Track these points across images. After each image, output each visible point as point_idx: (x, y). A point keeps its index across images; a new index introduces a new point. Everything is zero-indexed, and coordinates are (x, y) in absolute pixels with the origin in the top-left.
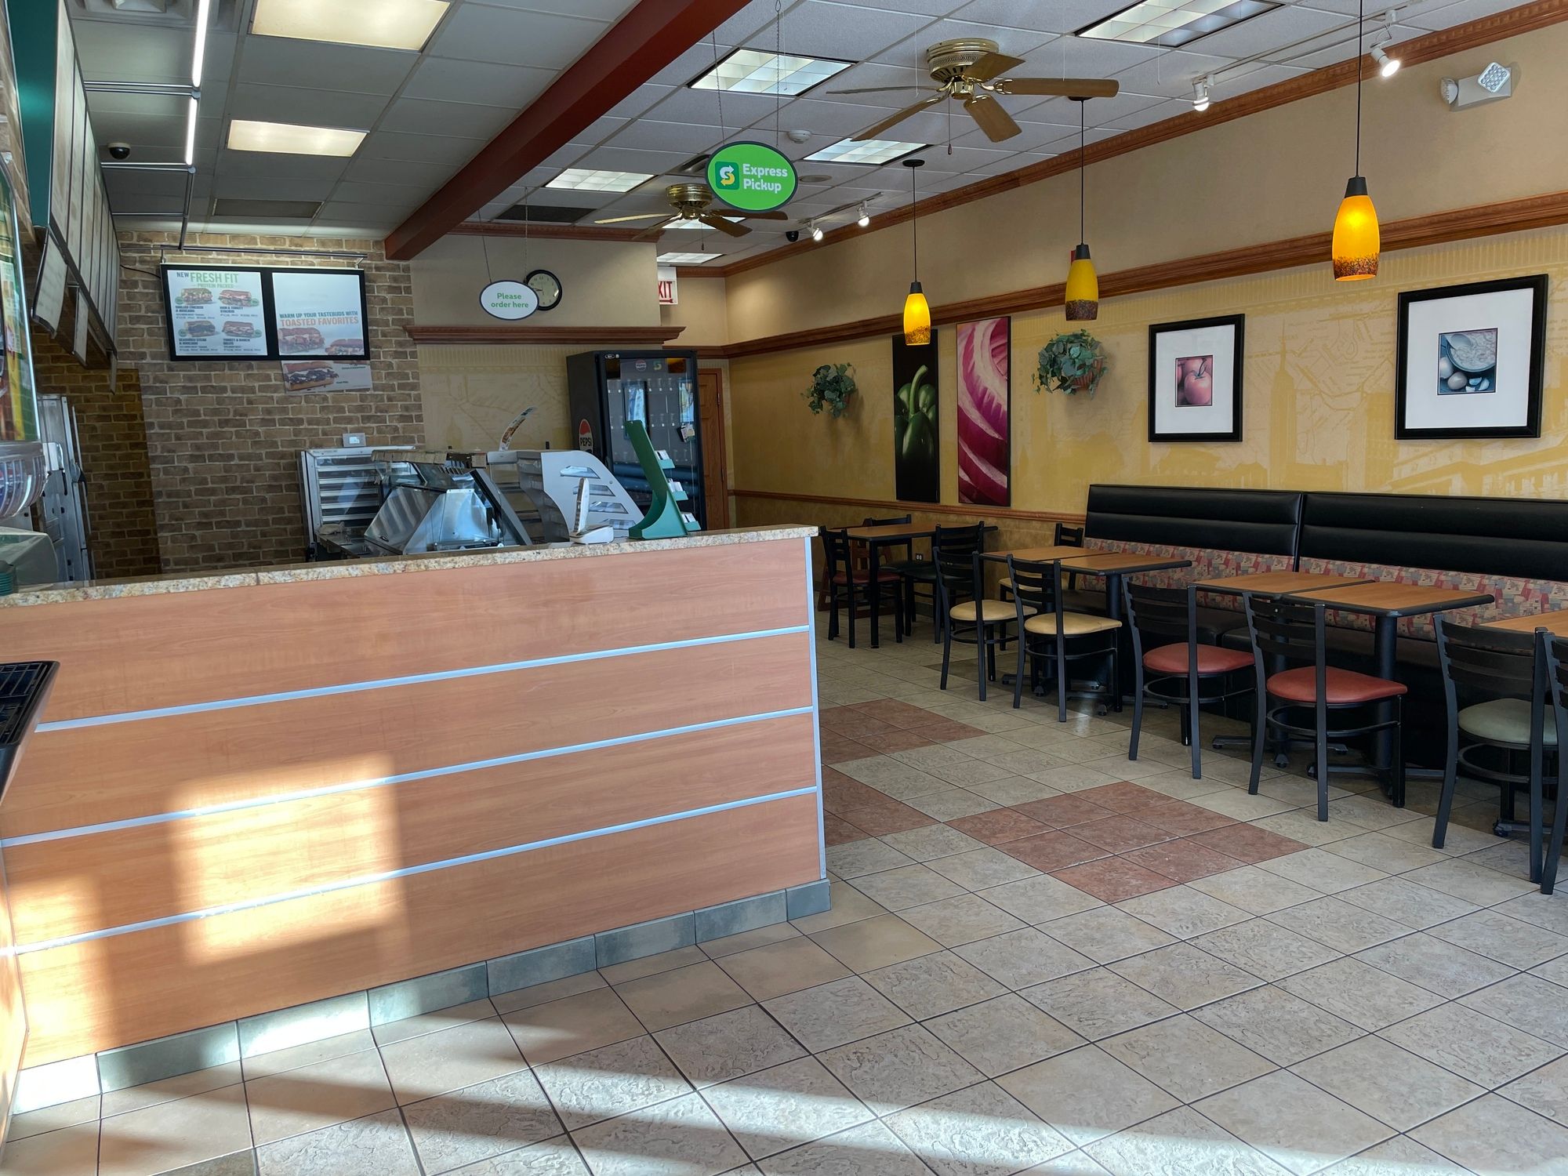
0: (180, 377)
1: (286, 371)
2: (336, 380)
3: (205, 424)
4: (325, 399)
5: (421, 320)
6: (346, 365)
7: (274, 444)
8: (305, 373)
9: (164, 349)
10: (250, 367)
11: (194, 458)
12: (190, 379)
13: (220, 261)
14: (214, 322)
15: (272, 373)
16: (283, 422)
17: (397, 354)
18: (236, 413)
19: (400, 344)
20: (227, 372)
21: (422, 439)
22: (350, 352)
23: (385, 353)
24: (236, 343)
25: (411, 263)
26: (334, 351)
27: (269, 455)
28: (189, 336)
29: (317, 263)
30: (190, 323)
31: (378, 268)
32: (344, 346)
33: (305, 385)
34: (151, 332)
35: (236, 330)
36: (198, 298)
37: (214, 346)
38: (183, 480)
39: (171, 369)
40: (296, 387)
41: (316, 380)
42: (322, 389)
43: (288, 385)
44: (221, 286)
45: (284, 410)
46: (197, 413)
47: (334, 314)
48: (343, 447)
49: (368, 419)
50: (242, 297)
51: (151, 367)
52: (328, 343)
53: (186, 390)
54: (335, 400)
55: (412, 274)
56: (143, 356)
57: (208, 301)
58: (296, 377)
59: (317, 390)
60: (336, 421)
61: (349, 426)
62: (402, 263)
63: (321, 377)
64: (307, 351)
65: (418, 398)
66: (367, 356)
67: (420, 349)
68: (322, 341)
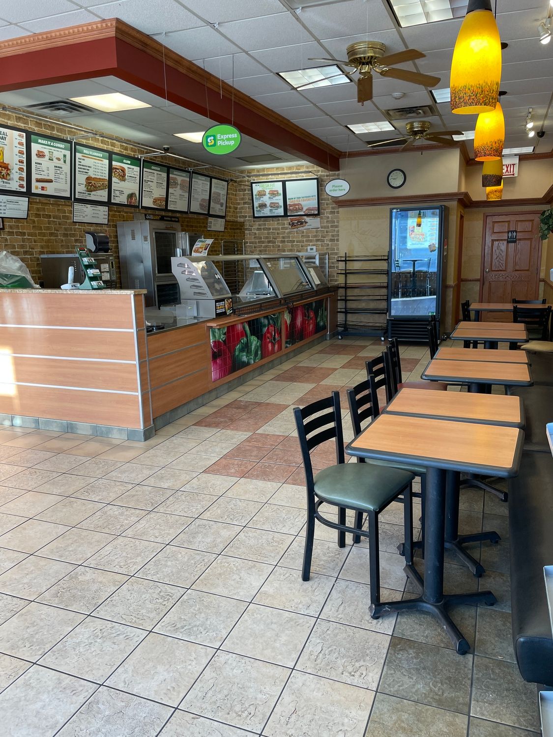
0: (256, 225)
1: (290, 221)
2: (307, 224)
3: (263, 242)
4: (303, 232)
6: (311, 218)
8: (296, 222)
9: (252, 214)
10: (279, 220)
12: (259, 225)
13: (272, 178)
14: (267, 203)
15: (285, 222)
16: (288, 242)
17: (332, 213)
18: (273, 238)
19: (333, 208)
20: (271, 222)
21: (338, 249)
22: (312, 212)
23: (326, 213)
24: (273, 211)
25: (340, 172)
26: (307, 213)
28: (259, 209)
29: (305, 176)
30: (259, 204)
31: (327, 176)
32: (310, 210)
33: (296, 227)
34: (248, 208)
35: (274, 206)
36: (262, 194)
37: (266, 212)
39: (254, 222)
40: (293, 227)
41: (300, 225)
42: (302, 228)
43: (290, 227)
44: (269, 189)
45: (289, 237)
46: (261, 238)
47: (307, 197)
49: (317, 240)
50: (276, 193)
51: (248, 221)
52: (304, 209)
53: (258, 229)
54: (306, 233)
56: (246, 217)
57: (265, 195)
58: (293, 223)
59: (300, 229)
60: (307, 241)
61: (311, 244)
62: (337, 173)
63: (302, 223)
64: (297, 213)
65: (338, 231)
66: (318, 214)
67: (341, 210)
68: (302, 208)
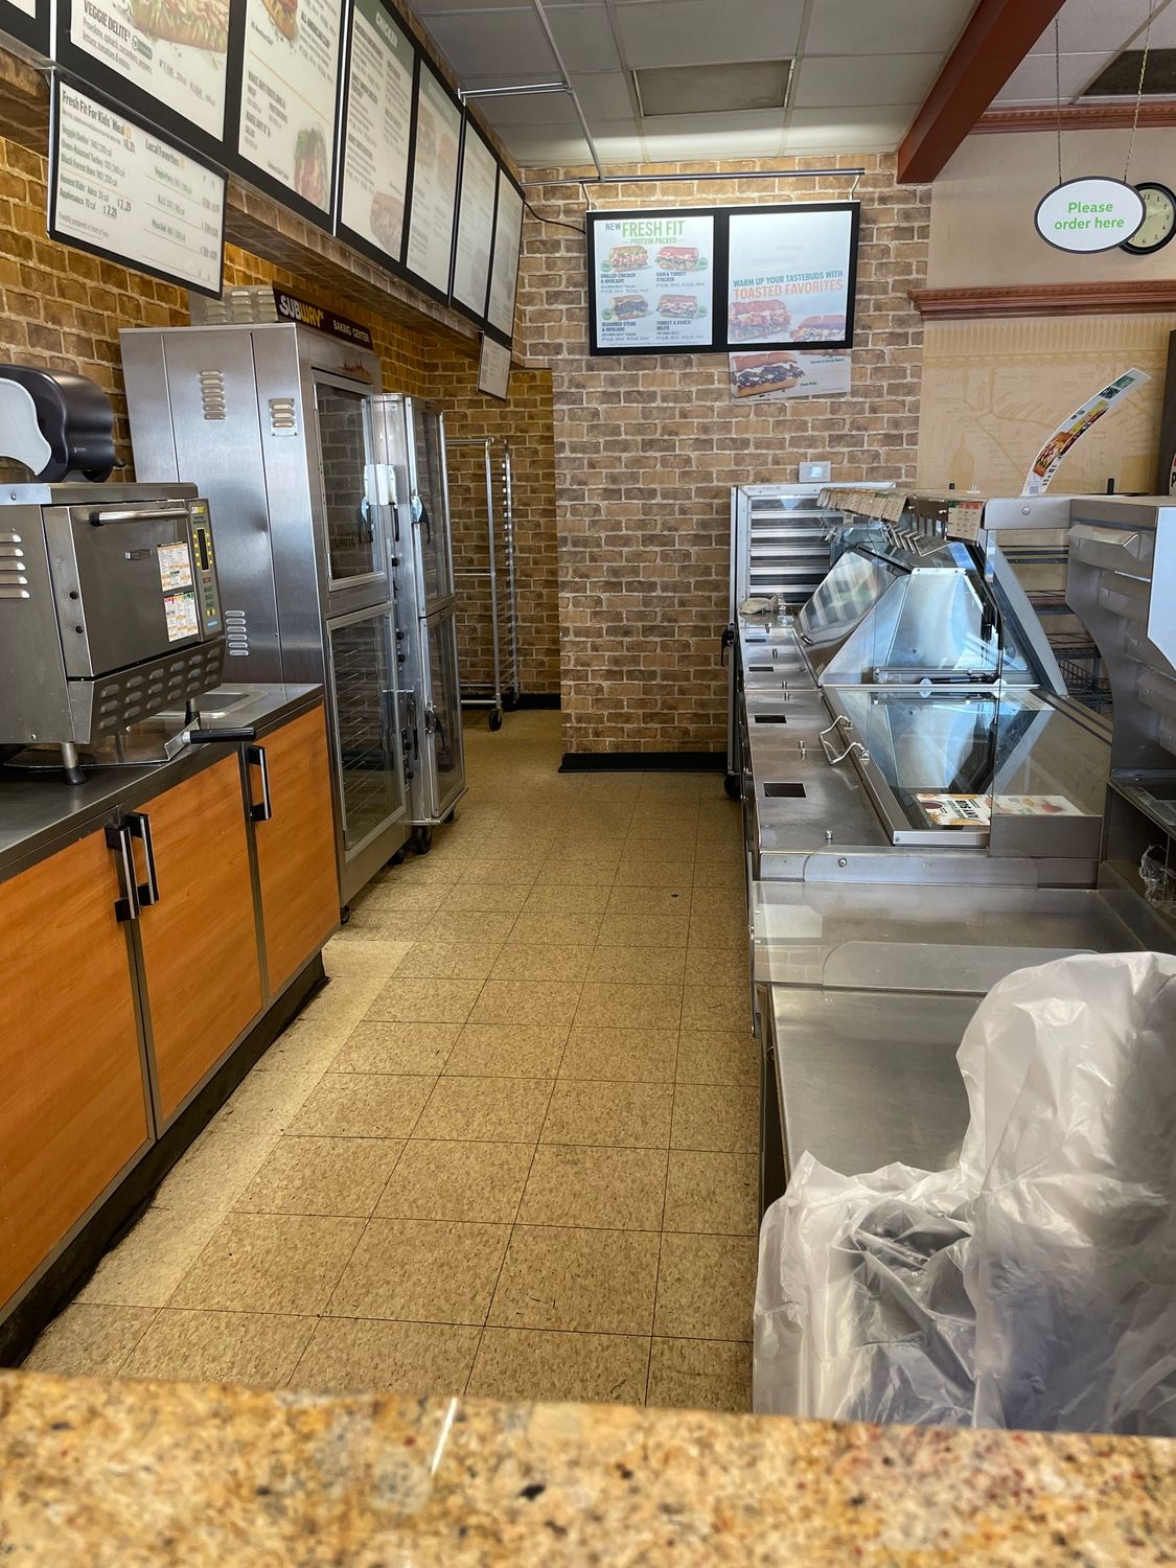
0: (601, 378)
1: (734, 367)
2: (800, 380)
3: (625, 446)
4: (783, 409)
5: (937, 279)
6: (816, 356)
7: (707, 477)
8: (758, 370)
9: (585, 339)
10: (689, 363)
11: (609, 494)
12: (612, 381)
13: (666, 203)
14: (646, 297)
15: (716, 371)
16: (722, 445)
17: (894, 338)
18: (665, 430)
19: (901, 321)
20: (659, 370)
21: (912, 472)
22: (825, 335)
23: (874, 338)
24: (673, 328)
25: (935, 186)
26: (802, 337)
27: (701, 492)
28: (614, 319)
30: (617, 300)
31: (883, 200)
32: (817, 327)
33: (757, 389)
34: (570, 316)
35: (675, 308)
36: (632, 261)
37: (643, 333)
38: (594, 523)
39: (590, 368)
40: (746, 391)
41: (773, 381)
42: (779, 394)
43: (734, 388)
44: (661, 241)
45: (726, 427)
46: (616, 431)
47: (808, 277)
48: (798, 482)
49: (836, 440)
50: (687, 257)
51: (568, 367)
52: (794, 325)
53: (607, 397)
54: (795, 412)
55: (934, 205)
56: (558, 349)
57: (642, 265)
58: (746, 376)
59: (772, 396)
60: (794, 442)
61: (811, 451)
62: (921, 188)
63: (780, 376)
64: (765, 336)
65: (916, 407)
66: (847, 343)
67: (929, 327)
68: (787, 321)
